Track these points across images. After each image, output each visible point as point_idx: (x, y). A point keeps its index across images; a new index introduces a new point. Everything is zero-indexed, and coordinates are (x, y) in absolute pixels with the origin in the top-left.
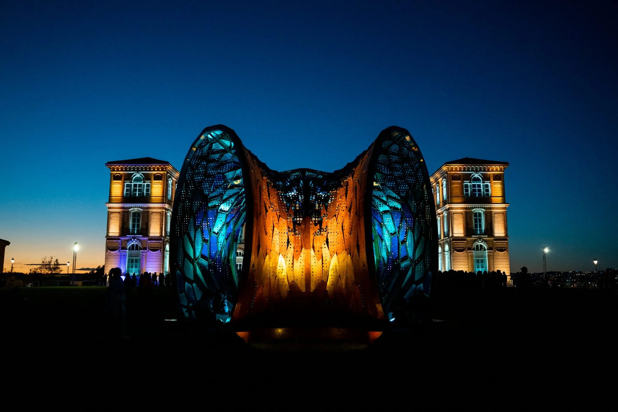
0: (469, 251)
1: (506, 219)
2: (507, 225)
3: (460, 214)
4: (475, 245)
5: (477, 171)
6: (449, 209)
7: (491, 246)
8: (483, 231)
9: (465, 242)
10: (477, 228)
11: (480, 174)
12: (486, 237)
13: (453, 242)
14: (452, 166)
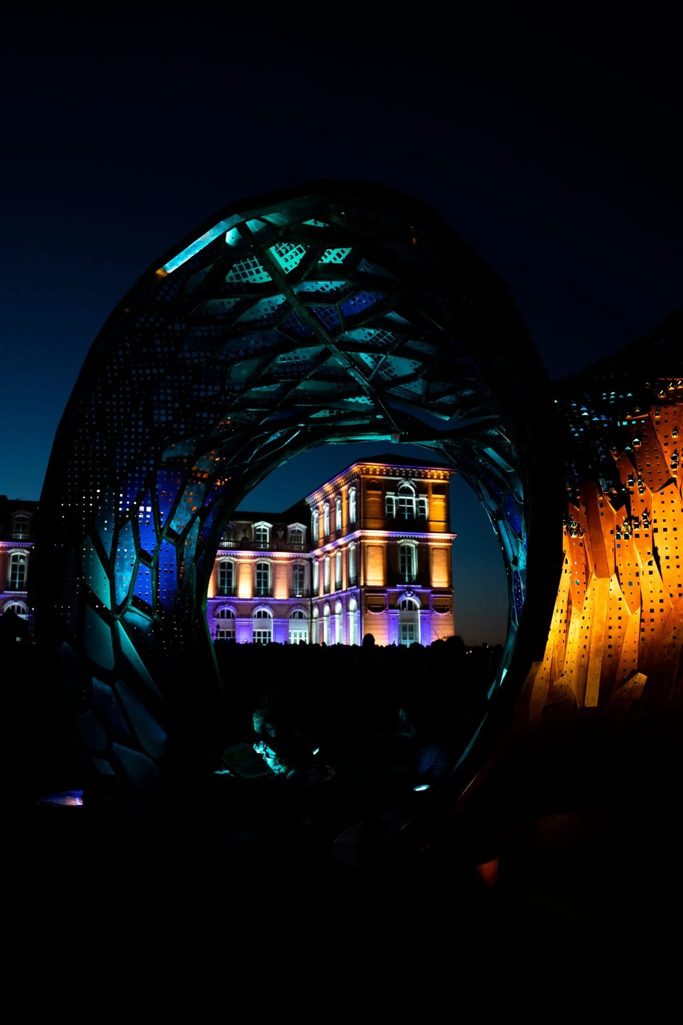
0: (390, 611)
1: (451, 559)
2: (451, 568)
3: (378, 548)
4: (400, 601)
5: (407, 478)
6: (361, 538)
7: (425, 603)
8: (414, 578)
9: (386, 595)
10: (405, 572)
11: (411, 482)
12: (418, 588)
13: (367, 594)
14: (367, 467)
